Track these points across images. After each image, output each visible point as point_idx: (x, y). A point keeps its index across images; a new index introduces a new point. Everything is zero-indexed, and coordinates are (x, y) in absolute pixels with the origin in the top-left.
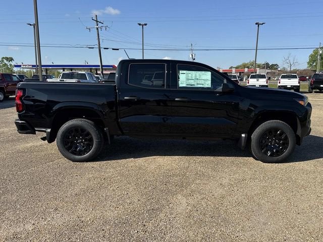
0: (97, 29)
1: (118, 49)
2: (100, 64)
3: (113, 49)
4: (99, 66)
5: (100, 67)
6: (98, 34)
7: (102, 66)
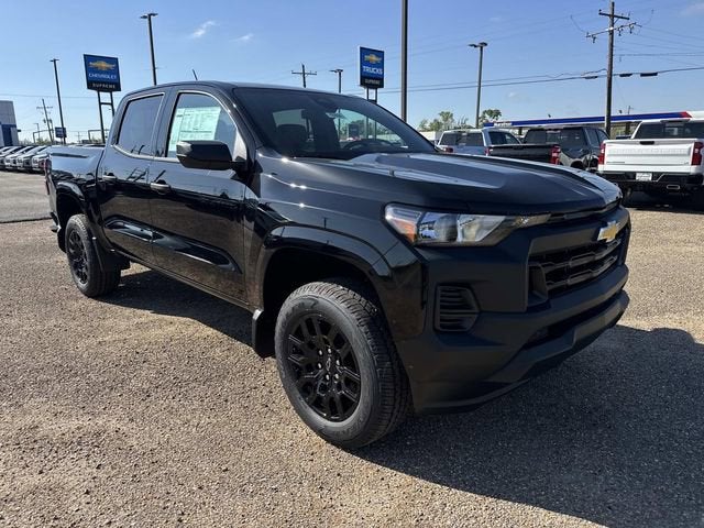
0: (612, 33)
1: (655, 74)
2: (605, 115)
3: (643, 75)
4: (602, 119)
5: (605, 122)
6: (612, 45)
7: (610, 118)
